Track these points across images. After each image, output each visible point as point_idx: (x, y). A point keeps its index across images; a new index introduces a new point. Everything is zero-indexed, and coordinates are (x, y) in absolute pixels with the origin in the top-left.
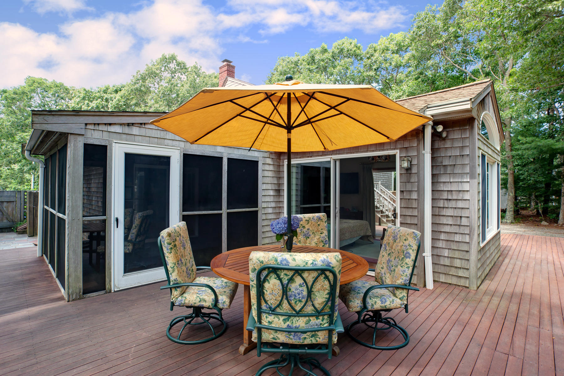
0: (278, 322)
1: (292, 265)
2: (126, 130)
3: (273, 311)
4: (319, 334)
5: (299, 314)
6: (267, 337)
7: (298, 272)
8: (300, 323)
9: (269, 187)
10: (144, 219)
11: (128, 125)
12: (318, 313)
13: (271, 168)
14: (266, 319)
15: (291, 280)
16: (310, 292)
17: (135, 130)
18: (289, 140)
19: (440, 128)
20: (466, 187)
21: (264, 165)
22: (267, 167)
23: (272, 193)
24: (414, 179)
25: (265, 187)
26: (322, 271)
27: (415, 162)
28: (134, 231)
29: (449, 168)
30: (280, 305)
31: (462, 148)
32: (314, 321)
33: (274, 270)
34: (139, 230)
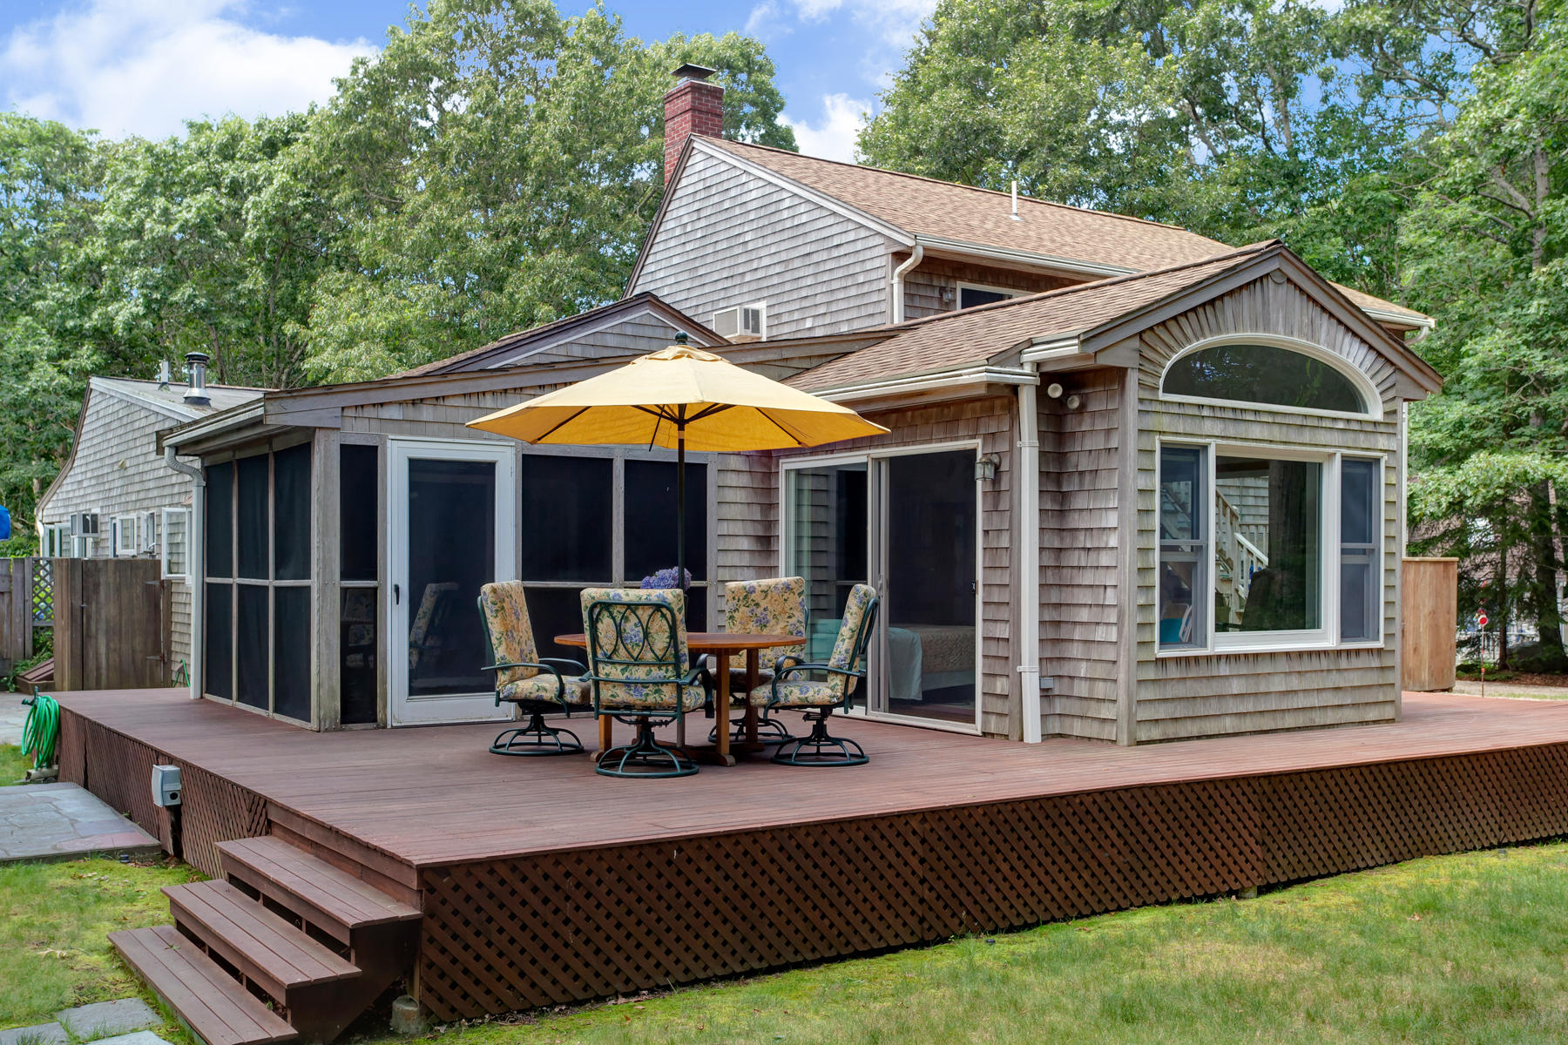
0: (615, 673)
1: (625, 599)
2: (411, 412)
3: (609, 659)
4: (664, 688)
5: (637, 662)
6: (606, 694)
7: (632, 607)
8: (640, 673)
9: (737, 528)
10: (441, 599)
11: (414, 402)
12: (660, 662)
13: (744, 480)
14: (605, 670)
15: (625, 618)
16: (646, 635)
17: (426, 413)
18: (681, 442)
19: (1055, 391)
20: (1112, 520)
21: (722, 474)
22: (732, 479)
23: (745, 544)
24: (1004, 505)
25: (725, 528)
26: (658, 607)
27: (1005, 467)
28: (422, 623)
29: (1088, 478)
30: (615, 651)
31: (1108, 431)
32: (657, 673)
33: (606, 606)
34: (432, 621)
